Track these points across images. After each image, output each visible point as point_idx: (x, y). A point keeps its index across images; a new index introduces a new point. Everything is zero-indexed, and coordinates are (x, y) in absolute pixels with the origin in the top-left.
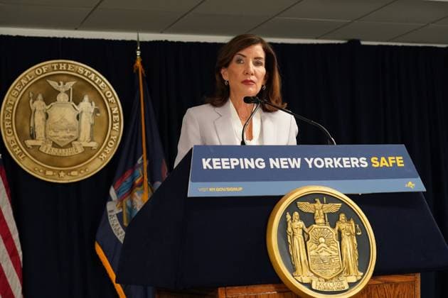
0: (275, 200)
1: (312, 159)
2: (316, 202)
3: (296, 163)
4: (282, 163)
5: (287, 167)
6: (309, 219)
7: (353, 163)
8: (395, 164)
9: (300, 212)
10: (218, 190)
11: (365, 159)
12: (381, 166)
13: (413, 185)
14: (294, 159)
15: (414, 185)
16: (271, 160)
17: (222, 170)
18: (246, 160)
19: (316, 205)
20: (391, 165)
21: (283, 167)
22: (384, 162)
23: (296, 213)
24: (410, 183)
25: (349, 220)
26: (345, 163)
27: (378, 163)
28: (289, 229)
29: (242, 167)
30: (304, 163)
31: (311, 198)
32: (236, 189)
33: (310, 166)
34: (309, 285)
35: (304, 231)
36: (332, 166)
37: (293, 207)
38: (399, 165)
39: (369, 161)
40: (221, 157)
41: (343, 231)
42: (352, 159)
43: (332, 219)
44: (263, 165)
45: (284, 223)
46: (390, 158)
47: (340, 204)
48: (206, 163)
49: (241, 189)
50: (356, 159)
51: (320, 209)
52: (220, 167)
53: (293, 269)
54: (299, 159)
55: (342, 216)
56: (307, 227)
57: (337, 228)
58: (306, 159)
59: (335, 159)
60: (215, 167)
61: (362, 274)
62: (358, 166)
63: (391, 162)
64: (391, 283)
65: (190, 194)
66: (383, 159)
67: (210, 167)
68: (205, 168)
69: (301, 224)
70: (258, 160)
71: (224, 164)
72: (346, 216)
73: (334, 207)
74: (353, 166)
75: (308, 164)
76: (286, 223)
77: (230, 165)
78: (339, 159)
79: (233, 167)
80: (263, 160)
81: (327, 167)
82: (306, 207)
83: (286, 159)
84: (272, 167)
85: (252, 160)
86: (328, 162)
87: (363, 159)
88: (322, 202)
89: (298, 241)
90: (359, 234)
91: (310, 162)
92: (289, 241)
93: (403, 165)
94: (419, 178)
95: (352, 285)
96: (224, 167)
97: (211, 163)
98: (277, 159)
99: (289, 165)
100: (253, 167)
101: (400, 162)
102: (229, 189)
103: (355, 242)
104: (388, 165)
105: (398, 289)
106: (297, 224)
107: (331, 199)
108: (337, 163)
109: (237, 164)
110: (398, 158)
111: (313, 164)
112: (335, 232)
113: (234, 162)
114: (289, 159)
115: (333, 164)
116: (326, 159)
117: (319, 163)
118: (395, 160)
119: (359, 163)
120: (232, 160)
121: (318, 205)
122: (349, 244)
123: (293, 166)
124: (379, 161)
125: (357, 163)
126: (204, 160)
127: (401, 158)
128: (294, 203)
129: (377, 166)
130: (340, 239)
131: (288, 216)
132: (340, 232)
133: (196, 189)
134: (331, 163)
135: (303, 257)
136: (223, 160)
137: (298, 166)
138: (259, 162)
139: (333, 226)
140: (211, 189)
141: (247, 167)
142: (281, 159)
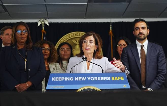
1: (90, 78)
4: (79, 79)
5: (81, 80)
8: (120, 79)
10: (56, 87)
11: (109, 77)
12: (115, 80)
13: (126, 86)
14: (84, 78)
16: (76, 78)
17: (58, 81)
18: (67, 78)
20: (119, 79)
22: (116, 79)
24: (125, 85)
26: (102, 79)
27: (114, 79)
29: (65, 80)
30: (87, 79)
32: (62, 87)
33: (89, 80)
36: (97, 80)
38: (122, 79)
39: (111, 78)
42: (105, 77)
44: (73, 79)
46: (119, 77)
48: (53, 79)
49: (64, 87)
54: (85, 78)
59: (98, 77)
62: (106, 80)
63: (119, 78)
66: (116, 77)
67: (54, 80)
68: (53, 80)
70: (71, 78)
71: (59, 79)
74: (105, 80)
77: (61, 80)
78: (100, 77)
79: (62, 80)
80: (73, 78)
81: (95, 80)
83: (81, 78)
84: (75, 80)
85: (69, 78)
91: (89, 79)
93: (123, 79)
97: (55, 79)
98: (78, 78)
99: (81, 79)
100: (69, 80)
102: (60, 87)
104: (117, 80)
108: (99, 79)
110: (121, 77)
111: (90, 79)
113: (63, 79)
114: (82, 78)
115: (97, 79)
116: (95, 78)
117: (92, 79)
118: (121, 78)
119: (107, 79)
123: (83, 80)
124: (115, 78)
126: (53, 78)
127: (123, 77)
129: (114, 80)
133: (49, 87)
136: (59, 78)
137: (85, 80)
140: (54, 87)
141: (67, 80)
142: (79, 78)
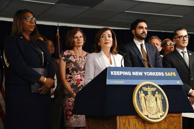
0: (135, 86)
1: (146, 72)
2: (148, 87)
3: (141, 74)
4: (136, 74)
5: (138, 75)
6: (146, 93)
7: (159, 74)
8: (173, 75)
9: (143, 90)
10: (116, 82)
11: (163, 73)
14: (140, 72)
15: (179, 82)
16: (133, 72)
17: (117, 75)
18: (125, 72)
19: (148, 88)
21: (137, 75)
22: (169, 74)
23: (142, 91)
24: (178, 82)
25: (159, 94)
26: (157, 74)
28: (140, 97)
29: (124, 75)
30: (143, 74)
31: (146, 86)
32: (122, 82)
33: (146, 75)
34: (147, 116)
35: (144, 97)
37: (141, 89)
38: (174, 75)
39: (164, 74)
40: (117, 71)
41: (157, 98)
42: (159, 73)
43: (153, 93)
44: (130, 74)
45: (138, 95)
46: (171, 73)
47: (156, 88)
48: (112, 73)
49: (123, 82)
50: (160, 73)
51: (149, 90)
52: (116, 74)
53: (142, 111)
54: (142, 72)
55: (157, 92)
56: (146, 96)
57: (155, 96)
58: (144, 72)
60: (115, 74)
61: (164, 112)
63: (171, 74)
64: (172, 116)
65: (107, 83)
66: (169, 73)
67: (113, 74)
68: (112, 74)
69: (144, 95)
70: (129, 72)
71: (118, 73)
72: (158, 92)
73: (154, 89)
75: (145, 74)
76: (139, 95)
77: (120, 74)
79: (121, 75)
82: (145, 89)
83: (137, 72)
84: (133, 75)
85: (127, 72)
86: (151, 74)
87: (162, 73)
88: (150, 87)
89: (143, 101)
90: (162, 98)
91: (145, 73)
92: (140, 100)
93: (175, 75)
94: (181, 80)
95: (161, 116)
96: (118, 74)
97: (114, 73)
99: (139, 74)
100: (127, 75)
101: (174, 74)
102: (120, 82)
103: (161, 101)
105: (175, 118)
106: (142, 95)
107: (153, 86)
108: (154, 74)
109: (122, 73)
110: (174, 73)
111: (146, 74)
112: (154, 98)
113: (121, 73)
114: (139, 72)
115: (153, 74)
116: (151, 73)
117: (148, 74)
119: (161, 74)
120: (120, 72)
121: (149, 88)
122: (159, 102)
124: (168, 74)
125: (160, 74)
126: (111, 72)
127: (175, 73)
128: (141, 88)
129: (167, 75)
130: (156, 100)
131: (139, 92)
132: (156, 98)
133: (109, 82)
134: (152, 74)
135: (145, 106)
136: (118, 72)
137: (142, 75)
138: (129, 73)
139: (154, 96)
140: (114, 82)
141: (125, 75)
142: (136, 72)
